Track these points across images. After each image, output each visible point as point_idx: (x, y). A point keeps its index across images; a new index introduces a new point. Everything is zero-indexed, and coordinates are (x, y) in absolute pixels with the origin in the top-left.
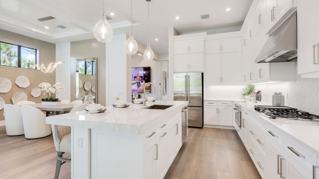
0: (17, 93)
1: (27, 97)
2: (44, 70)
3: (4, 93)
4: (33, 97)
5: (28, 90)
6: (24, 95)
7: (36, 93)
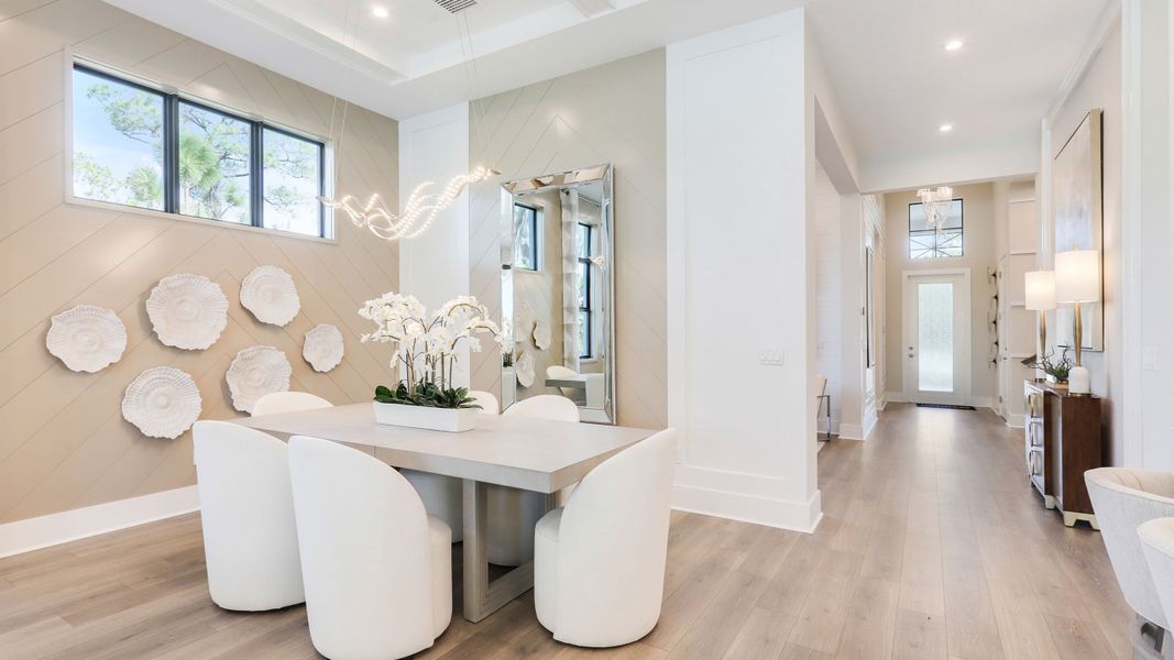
0: (250, 351)
1: (288, 370)
2: (381, 223)
3: (197, 352)
4: (311, 373)
5: (290, 337)
6: (276, 360)
7: (325, 351)
